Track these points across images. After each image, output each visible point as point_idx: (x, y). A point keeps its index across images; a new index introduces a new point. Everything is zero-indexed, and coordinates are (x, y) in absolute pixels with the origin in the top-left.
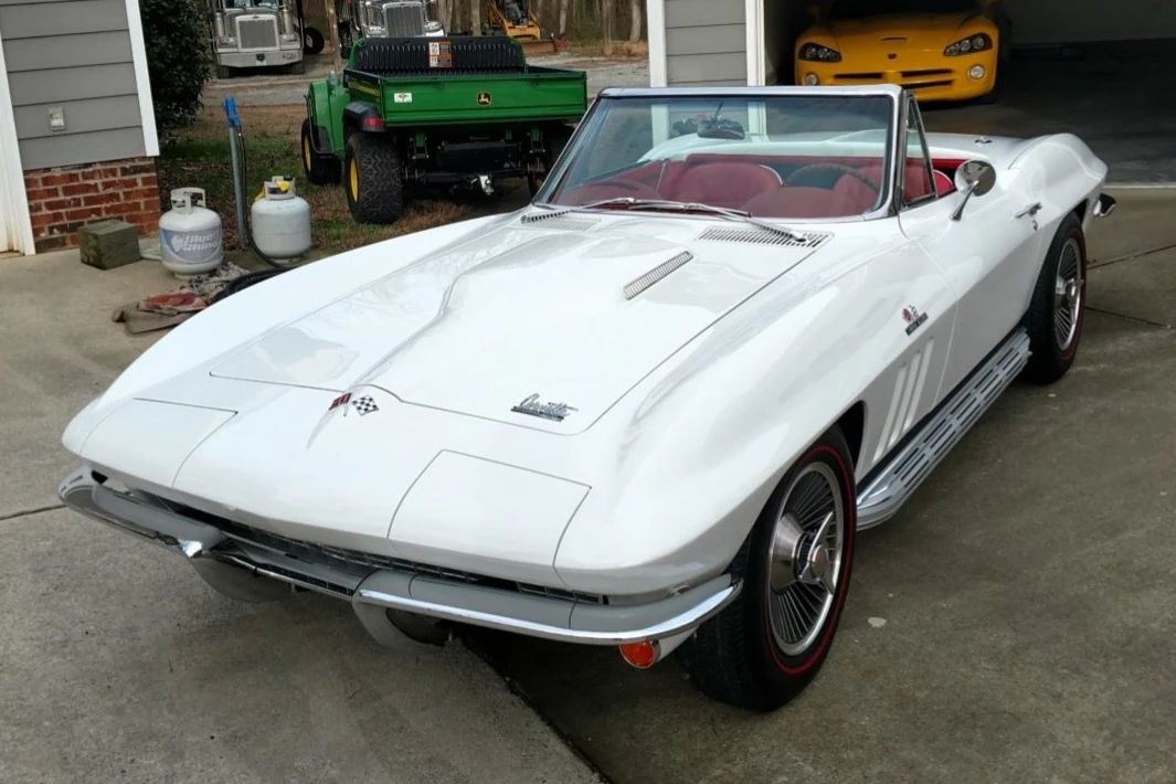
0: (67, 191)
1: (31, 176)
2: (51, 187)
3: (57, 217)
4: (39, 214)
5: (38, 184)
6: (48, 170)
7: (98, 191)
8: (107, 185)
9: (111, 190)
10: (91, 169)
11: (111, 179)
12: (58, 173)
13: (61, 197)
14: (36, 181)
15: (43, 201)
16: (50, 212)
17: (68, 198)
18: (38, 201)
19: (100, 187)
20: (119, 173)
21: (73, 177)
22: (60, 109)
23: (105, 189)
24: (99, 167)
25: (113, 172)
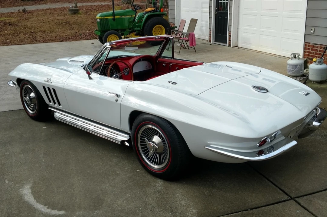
0: (312, 50)
1: (306, 44)
2: (309, 48)
3: (309, 55)
4: (306, 53)
5: (307, 46)
6: (309, 43)
7: (318, 52)
8: (320, 51)
9: (320, 52)
10: (317, 46)
11: (321, 49)
12: (311, 45)
13: (311, 51)
14: (307, 45)
15: (307, 51)
16: (308, 54)
17: (312, 51)
18: (306, 50)
19: (318, 51)
20: (323, 48)
21: (313, 46)
22: (314, 28)
23: (319, 52)
24: (319, 45)
25: (322, 48)
